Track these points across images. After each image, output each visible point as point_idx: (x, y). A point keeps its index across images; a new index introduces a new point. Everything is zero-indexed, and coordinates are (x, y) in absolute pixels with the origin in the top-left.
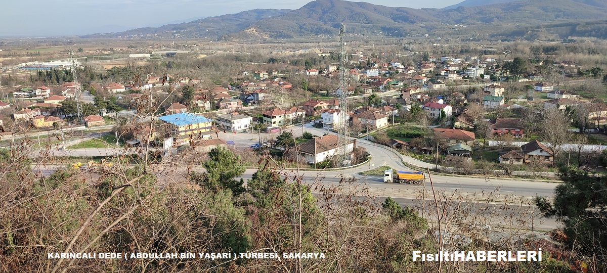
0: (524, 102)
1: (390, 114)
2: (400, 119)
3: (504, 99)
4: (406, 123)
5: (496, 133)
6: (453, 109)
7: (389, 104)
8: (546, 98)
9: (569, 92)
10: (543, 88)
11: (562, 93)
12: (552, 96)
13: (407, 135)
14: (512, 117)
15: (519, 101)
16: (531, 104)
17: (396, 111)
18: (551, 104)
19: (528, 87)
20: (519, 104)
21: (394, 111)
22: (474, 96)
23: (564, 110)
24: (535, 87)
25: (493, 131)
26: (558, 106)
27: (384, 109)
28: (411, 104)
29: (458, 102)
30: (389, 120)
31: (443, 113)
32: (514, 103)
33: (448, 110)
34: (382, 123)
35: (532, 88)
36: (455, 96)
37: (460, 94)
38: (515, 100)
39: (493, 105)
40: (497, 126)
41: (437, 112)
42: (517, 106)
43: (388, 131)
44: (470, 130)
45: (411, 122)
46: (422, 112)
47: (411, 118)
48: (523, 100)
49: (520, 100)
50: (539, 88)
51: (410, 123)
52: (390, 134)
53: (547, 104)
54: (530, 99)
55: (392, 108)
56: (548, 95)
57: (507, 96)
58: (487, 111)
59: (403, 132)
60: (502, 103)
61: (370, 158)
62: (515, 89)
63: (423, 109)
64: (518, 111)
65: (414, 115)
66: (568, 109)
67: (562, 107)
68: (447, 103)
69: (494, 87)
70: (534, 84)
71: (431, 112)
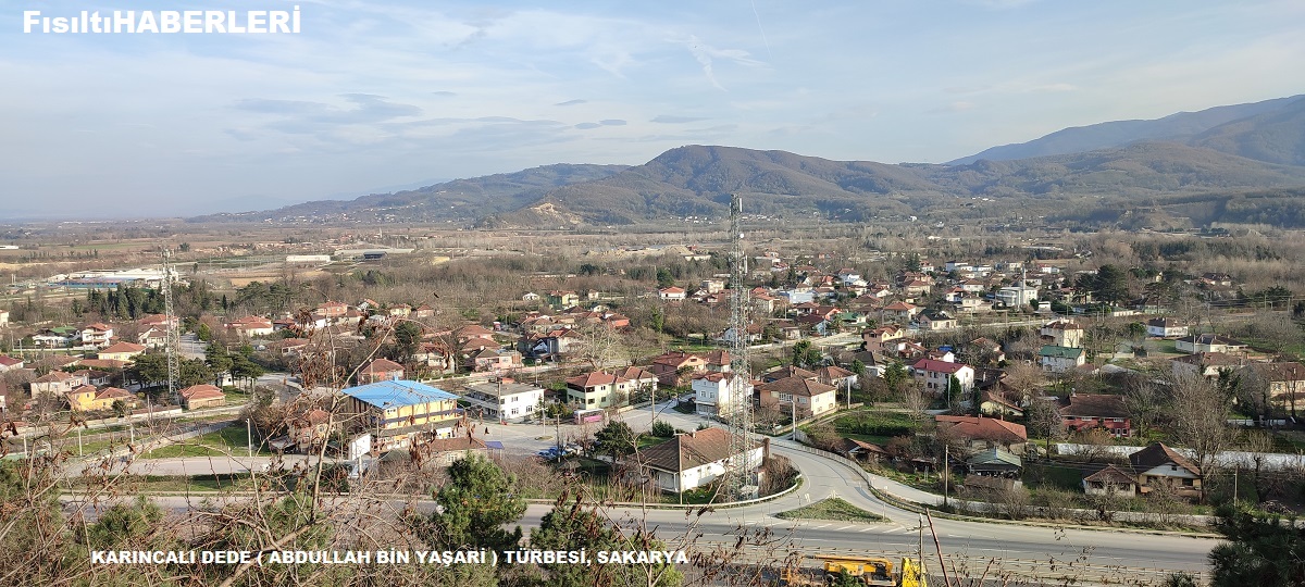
0: (1129, 360)
1: (842, 384)
2: (863, 394)
3: (1084, 353)
4: (876, 404)
5: (1072, 428)
6: (976, 373)
7: (837, 363)
8: (1174, 350)
9: (1222, 340)
10: (1167, 330)
11: (1208, 342)
12: (1186, 346)
13: (880, 428)
14: (1104, 391)
15: (1119, 358)
16: (1142, 363)
17: (854, 378)
18: (1186, 365)
19: (1134, 329)
20: (1116, 363)
21: (849, 378)
22: (1019, 346)
23: (1215, 376)
24: (1149, 329)
25: (1065, 422)
26: (1203, 369)
27: (827, 374)
28: (886, 363)
29: (986, 359)
30: (839, 398)
31: (955, 381)
32: (1107, 361)
33: (965, 376)
34: (823, 403)
35: (1142, 331)
36: (980, 346)
37: (990, 342)
38: (1109, 356)
39: (1061, 365)
40: (1074, 412)
41: (941, 381)
42: (1113, 368)
43: (837, 420)
44: (1016, 420)
45: (886, 401)
46: (910, 381)
47: (887, 392)
48: (1125, 356)
49: (1120, 356)
50: (1157, 331)
51: (884, 405)
52: (842, 426)
53: (1177, 363)
54: (1140, 352)
55: (844, 370)
56: (1178, 346)
57: (1090, 346)
58: (1050, 379)
59: (870, 424)
60: (1081, 361)
61: (800, 481)
62: (1108, 332)
63: (911, 374)
64: (1116, 379)
65: (893, 387)
66: (1223, 376)
67: (1210, 371)
68: (962, 361)
69: (1062, 327)
70: (1146, 321)
71: (929, 380)
